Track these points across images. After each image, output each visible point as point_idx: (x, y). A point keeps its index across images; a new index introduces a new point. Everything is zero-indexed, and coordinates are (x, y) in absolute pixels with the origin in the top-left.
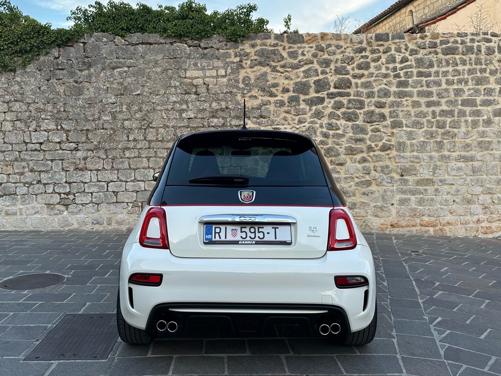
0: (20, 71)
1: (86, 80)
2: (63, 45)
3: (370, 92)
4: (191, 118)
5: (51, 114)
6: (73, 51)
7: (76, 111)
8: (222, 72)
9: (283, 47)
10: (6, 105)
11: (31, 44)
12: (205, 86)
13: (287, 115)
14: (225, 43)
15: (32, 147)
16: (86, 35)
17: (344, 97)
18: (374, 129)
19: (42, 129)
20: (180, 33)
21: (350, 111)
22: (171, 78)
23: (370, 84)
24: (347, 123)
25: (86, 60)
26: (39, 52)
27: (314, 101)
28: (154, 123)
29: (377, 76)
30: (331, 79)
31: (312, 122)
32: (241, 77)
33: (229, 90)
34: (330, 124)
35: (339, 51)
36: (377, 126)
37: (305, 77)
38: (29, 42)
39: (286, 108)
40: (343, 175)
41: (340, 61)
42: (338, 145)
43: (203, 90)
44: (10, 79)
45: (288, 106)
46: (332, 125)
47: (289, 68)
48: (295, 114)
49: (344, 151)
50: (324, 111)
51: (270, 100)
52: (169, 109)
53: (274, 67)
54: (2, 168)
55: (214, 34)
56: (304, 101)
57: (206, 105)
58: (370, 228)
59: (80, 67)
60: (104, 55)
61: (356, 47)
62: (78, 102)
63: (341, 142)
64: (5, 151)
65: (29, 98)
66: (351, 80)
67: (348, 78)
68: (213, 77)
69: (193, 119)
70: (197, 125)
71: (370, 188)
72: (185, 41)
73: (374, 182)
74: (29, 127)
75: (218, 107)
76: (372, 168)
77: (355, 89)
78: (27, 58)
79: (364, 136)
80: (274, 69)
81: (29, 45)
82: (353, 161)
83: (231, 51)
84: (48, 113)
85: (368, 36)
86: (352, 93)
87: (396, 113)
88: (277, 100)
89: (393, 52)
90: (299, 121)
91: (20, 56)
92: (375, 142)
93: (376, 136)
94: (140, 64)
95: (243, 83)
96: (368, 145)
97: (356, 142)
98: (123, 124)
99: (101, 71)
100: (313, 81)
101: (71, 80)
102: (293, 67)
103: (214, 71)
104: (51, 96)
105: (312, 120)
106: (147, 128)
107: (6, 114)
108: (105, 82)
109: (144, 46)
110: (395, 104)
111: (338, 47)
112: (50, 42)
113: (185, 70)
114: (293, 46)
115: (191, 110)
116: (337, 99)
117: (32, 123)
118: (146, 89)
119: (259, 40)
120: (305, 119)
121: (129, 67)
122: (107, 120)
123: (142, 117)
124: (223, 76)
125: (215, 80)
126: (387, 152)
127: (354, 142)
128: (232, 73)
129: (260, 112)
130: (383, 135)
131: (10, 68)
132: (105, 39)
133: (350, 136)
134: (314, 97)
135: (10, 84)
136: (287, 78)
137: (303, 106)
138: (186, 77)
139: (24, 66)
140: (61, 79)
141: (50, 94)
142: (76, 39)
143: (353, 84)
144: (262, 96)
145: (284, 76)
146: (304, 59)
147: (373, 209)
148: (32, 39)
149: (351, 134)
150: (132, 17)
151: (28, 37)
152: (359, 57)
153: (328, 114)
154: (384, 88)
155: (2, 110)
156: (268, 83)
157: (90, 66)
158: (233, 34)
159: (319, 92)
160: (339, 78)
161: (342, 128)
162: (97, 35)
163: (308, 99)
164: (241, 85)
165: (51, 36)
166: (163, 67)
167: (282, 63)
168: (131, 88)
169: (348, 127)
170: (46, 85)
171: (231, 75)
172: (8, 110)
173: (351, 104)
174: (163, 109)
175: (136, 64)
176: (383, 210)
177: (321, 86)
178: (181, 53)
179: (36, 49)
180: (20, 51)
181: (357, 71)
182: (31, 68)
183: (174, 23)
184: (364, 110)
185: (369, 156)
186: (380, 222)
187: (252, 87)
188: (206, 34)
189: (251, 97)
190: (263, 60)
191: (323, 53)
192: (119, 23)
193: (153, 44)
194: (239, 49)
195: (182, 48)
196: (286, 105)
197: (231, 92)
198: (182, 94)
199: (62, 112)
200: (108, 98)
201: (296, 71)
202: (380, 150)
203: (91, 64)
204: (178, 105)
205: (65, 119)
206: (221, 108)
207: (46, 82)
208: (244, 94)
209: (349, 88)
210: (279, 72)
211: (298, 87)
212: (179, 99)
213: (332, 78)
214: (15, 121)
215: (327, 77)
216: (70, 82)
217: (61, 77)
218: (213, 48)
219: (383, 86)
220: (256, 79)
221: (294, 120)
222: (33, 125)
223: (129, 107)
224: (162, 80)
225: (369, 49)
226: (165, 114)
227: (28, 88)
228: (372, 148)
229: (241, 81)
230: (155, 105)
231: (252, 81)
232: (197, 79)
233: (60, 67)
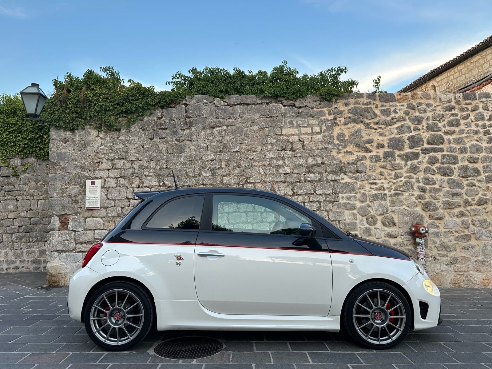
0: (125, 131)
1: (187, 139)
2: (166, 106)
3: (463, 147)
4: (287, 174)
5: (154, 171)
6: (175, 111)
7: (177, 168)
8: (317, 129)
9: (375, 105)
10: (110, 163)
11: (136, 105)
12: (301, 142)
13: (383, 170)
14: (319, 102)
15: (135, 203)
16: (187, 97)
17: (437, 152)
18: (469, 183)
19: (145, 185)
20: (277, 94)
21: (445, 166)
22: (267, 136)
23: (462, 140)
24: (442, 177)
25: (188, 120)
26: (143, 113)
27: (409, 156)
28: (252, 178)
29: (468, 133)
30: (424, 136)
31: (408, 177)
32: (335, 134)
33: (324, 146)
34: (427, 179)
35: (429, 109)
36: (472, 181)
37: (399, 133)
38: (134, 103)
39: (381, 163)
40: (442, 230)
41: (431, 119)
42: (436, 199)
43: (298, 146)
44: (115, 138)
45: (384, 161)
46: (428, 180)
47: (382, 125)
48: (391, 169)
49: (442, 206)
50: (419, 166)
51: (366, 155)
52: (266, 165)
53: (368, 124)
54: (104, 224)
55: (308, 94)
56: (399, 156)
57: (302, 161)
58: (473, 283)
59: (182, 127)
60: (205, 116)
61: (445, 105)
62: (179, 159)
63: (438, 197)
64: (107, 208)
65: (133, 156)
66: (443, 136)
67: (441, 135)
68: (308, 134)
69: (289, 175)
70: (293, 180)
71: (470, 242)
72: (281, 101)
73: (473, 236)
74: (132, 183)
75: (314, 162)
76: (470, 222)
77: (448, 145)
78: (132, 118)
79: (460, 190)
80: (368, 126)
81: (135, 106)
82: (451, 215)
83: (325, 109)
84: (151, 170)
85: (456, 95)
86: (445, 149)
87: (490, 168)
88: (373, 156)
89: (481, 110)
90: (396, 176)
91: (125, 117)
92: (472, 196)
93: (472, 190)
94: (239, 123)
95: (338, 140)
96: (465, 200)
97: (453, 196)
98: (222, 180)
99: (202, 130)
100: (406, 137)
101: (174, 139)
102: (387, 124)
103: (309, 128)
104: (154, 154)
105: (408, 174)
106: (245, 183)
107: (110, 171)
108: (205, 141)
109: (241, 106)
110: (488, 159)
111: (429, 105)
112: (154, 104)
113: (281, 128)
114: (385, 104)
115: (288, 166)
116: (431, 154)
117: (135, 180)
118: (244, 147)
119: (352, 99)
120: (401, 173)
121: (227, 126)
122: (207, 176)
123: (240, 173)
124: (317, 133)
125: (310, 137)
126: (484, 207)
127: (451, 196)
128: (327, 130)
129: (356, 167)
130: (479, 189)
131: (115, 127)
132: (205, 101)
133: (447, 191)
134: (408, 152)
135: (114, 142)
136: (381, 135)
137: (398, 161)
138: (282, 134)
139: (129, 126)
140: (164, 138)
141: (153, 152)
142: (179, 101)
143: (446, 140)
144: (357, 152)
145: (378, 133)
146: (397, 116)
147: (474, 264)
148: (137, 100)
149: (448, 189)
150: (231, 80)
151: (134, 98)
152: (449, 115)
153: (424, 169)
154: (476, 144)
155: (106, 168)
156: (362, 139)
157: (191, 125)
158: (328, 93)
159: (414, 148)
160: (432, 134)
161: (438, 183)
162: (198, 97)
163: (404, 155)
164: (336, 141)
165: (154, 98)
166: (259, 126)
167: (376, 120)
168: (230, 145)
169: (444, 181)
170: (150, 144)
171: (326, 131)
172: (112, 167)
173: (445, 159)
174: (260, 165)
175: (234, 123)
176: (485, 265)
177: (415, 141)
178: (277, 112)
179: (141, 110)
180: (126, 112)
181: (448, 128)
182: (135, 128)
183: (269, 85)
184: (457, 165)
185: (467, 210)
186: (482, 277)
187: (346, 143)
188: (301, 95)
189: (346, 152)
190: (356, 117)
191: (414, 111)
192: (218, 86)
193: (250, 104)
194: (333, 108)
195: (278, 107)
196: (382, 160)
197: (327, 148)
198: (278, 150)
199: (164, 169)
200: (208, 155)
201: (390, 127)
202: (477, 205)
203: (192, 124)
204: (275, 161)
205: (167, 176)
206: (317, 163)
207: (150, 140)
208: (339, 150)
209: (442, 143)
210: (373, 128)
211: (393, 142)
212: (276, 155)
213: (425, 134)
214: (119, 177)
215: (420, 134)
216: (173, 141)
217: (164, 136)
218: (307, 107)
219: (474, 142)
220: (350, 136)
221: (391, 174)
222: (137, 182)
223: (228, 163)
224: (259, 137)
225: (457, 107)
226: (263, 169)
227: (132, 147)
228: (469, 202)
229: (335, 137)
230: (252, 161)
231: (347, 138)
232: (293, 137)
233: (163, 127)
